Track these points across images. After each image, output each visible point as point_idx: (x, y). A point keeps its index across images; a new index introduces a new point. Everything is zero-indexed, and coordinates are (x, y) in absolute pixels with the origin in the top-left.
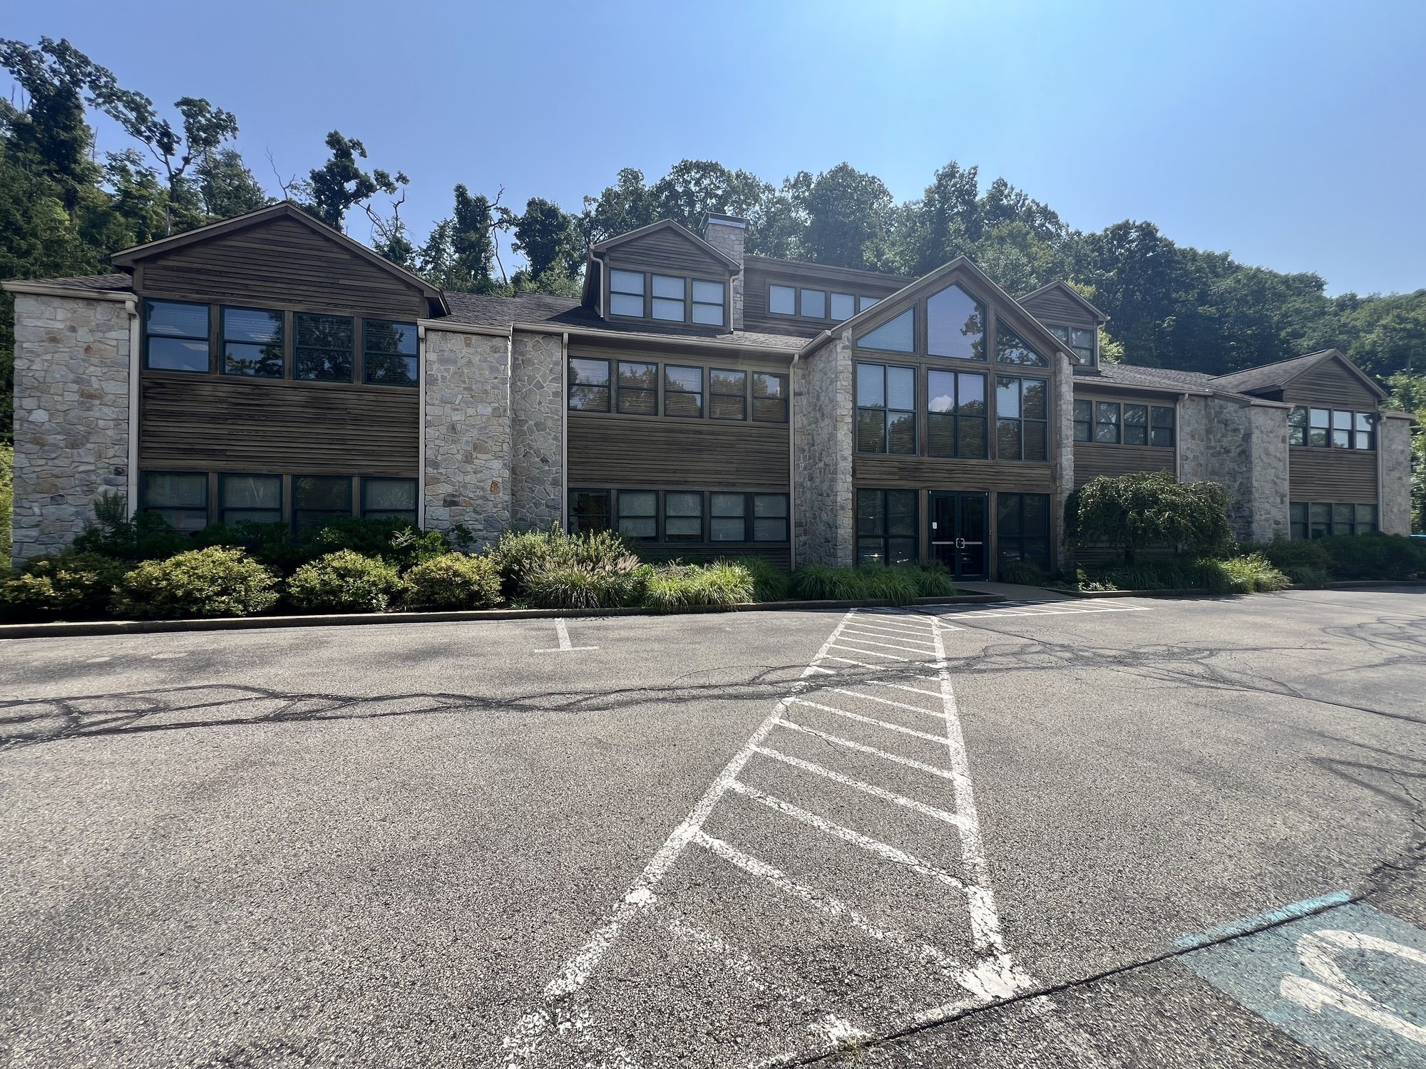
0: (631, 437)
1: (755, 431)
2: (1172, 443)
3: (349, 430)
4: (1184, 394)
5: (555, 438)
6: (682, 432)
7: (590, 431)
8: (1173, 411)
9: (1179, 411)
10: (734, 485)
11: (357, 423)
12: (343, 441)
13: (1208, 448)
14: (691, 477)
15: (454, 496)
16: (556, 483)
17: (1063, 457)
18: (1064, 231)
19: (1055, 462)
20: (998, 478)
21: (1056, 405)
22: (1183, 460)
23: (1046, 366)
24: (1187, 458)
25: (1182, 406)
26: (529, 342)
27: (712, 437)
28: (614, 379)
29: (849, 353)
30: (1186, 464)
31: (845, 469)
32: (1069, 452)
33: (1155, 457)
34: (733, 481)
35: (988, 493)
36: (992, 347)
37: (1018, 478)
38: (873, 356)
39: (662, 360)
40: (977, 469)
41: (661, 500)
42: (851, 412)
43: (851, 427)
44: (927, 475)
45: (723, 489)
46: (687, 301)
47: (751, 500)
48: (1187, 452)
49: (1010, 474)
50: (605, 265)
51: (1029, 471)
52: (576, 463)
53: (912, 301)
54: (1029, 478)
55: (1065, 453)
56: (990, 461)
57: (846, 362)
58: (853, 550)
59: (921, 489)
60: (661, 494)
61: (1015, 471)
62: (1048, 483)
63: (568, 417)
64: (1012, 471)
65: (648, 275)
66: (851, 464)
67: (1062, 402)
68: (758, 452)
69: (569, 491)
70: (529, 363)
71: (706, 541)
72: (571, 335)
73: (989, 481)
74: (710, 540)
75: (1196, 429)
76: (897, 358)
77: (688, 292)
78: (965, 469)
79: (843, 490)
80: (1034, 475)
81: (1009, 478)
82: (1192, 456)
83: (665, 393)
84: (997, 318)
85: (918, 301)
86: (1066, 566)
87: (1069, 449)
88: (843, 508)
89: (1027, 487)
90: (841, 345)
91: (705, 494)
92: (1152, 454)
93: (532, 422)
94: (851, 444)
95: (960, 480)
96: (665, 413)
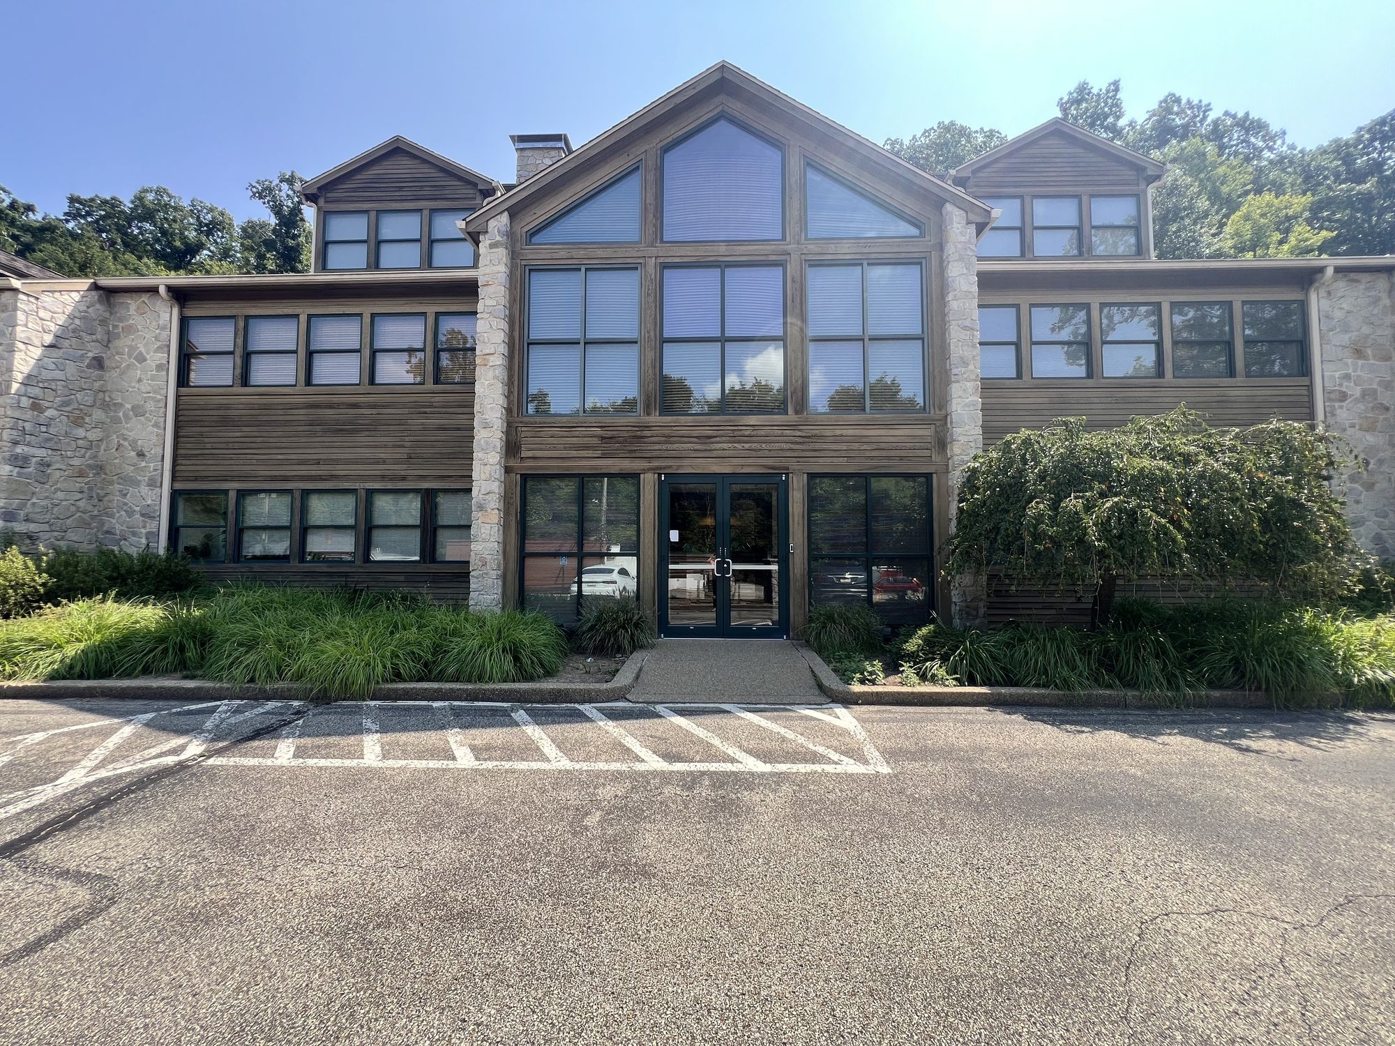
0: (260, 418)
1: (438, 399)
2: (1304, 367)
5: (156, 425)
6: (330, 406)
7: (206, 413)
8: (1303, 306)
9: (1317, 303)
10: (404, 478)
14: (341, 470)
16: (154, 483)
17: (954, 402)
18: (1279, 142)
19: (943, 412)
20: (812, 446)
21: (943, 302)
22: (1333, 400)
23: (922, 235)
24: (1343, 397)
25: (1323, 293)
26: (132, 305)
27: (374, 411)
28: (240, 341)
29: (502, 253)
30: (1341, 407)
31: (487, 443)
32: (970, 391)
33: (1259, 399)
34: (403, 473)
35: (787, 474)
36: (796, 213)
37: (856, 446)
38: (555, 256)
39: (304, 309)
40: (763, 433)
41: (298, 503)
42: (503, 349)
43: (501, 373)
44: (657, 447)
45: (390, 486)
46: (425, 240)
47: (429, 499)
48: (1345, 384)
49: (838, 439)
50: (319, 209)
51: (883, 432)
52: (186, 457)
53: (632, 157)
54: (883, 446)
55: (961, 393)
56: (791, 417)
57: (494, 268)
58: (504, 577)
59: (645, 471)
60: (297, 495)
61: (850, 432)
62: (927, 453)
63: (178, 397)
64: (844, 432)
65: (373, 214)
66: (500, 435)
67: (950, 297)
68: (443, 428)
69: (175, 495)
70: (130, 330)
71: (358, 563)
72: (171, 289)
73: (788, 454)
74: (367, 558)
75: (1367, 337)
76: (600, 253)
77: (426, 229)
78: (736, 433)
79: (483, 477)
80: (892, 439)
81: (833, 447)
82: (1357, 392)
83: (310, 354)
84: (810, 164)
85: (643, 156)
86: (968, 613)
87: (968, 384)
88: (481, 508)
89: (875, 463)
90: (488, 242)
91: (363, 493)
92: (1249, 393)
93: (128, 406)
94: (502, 401)
95: (727, 453)
96: (308, 382)
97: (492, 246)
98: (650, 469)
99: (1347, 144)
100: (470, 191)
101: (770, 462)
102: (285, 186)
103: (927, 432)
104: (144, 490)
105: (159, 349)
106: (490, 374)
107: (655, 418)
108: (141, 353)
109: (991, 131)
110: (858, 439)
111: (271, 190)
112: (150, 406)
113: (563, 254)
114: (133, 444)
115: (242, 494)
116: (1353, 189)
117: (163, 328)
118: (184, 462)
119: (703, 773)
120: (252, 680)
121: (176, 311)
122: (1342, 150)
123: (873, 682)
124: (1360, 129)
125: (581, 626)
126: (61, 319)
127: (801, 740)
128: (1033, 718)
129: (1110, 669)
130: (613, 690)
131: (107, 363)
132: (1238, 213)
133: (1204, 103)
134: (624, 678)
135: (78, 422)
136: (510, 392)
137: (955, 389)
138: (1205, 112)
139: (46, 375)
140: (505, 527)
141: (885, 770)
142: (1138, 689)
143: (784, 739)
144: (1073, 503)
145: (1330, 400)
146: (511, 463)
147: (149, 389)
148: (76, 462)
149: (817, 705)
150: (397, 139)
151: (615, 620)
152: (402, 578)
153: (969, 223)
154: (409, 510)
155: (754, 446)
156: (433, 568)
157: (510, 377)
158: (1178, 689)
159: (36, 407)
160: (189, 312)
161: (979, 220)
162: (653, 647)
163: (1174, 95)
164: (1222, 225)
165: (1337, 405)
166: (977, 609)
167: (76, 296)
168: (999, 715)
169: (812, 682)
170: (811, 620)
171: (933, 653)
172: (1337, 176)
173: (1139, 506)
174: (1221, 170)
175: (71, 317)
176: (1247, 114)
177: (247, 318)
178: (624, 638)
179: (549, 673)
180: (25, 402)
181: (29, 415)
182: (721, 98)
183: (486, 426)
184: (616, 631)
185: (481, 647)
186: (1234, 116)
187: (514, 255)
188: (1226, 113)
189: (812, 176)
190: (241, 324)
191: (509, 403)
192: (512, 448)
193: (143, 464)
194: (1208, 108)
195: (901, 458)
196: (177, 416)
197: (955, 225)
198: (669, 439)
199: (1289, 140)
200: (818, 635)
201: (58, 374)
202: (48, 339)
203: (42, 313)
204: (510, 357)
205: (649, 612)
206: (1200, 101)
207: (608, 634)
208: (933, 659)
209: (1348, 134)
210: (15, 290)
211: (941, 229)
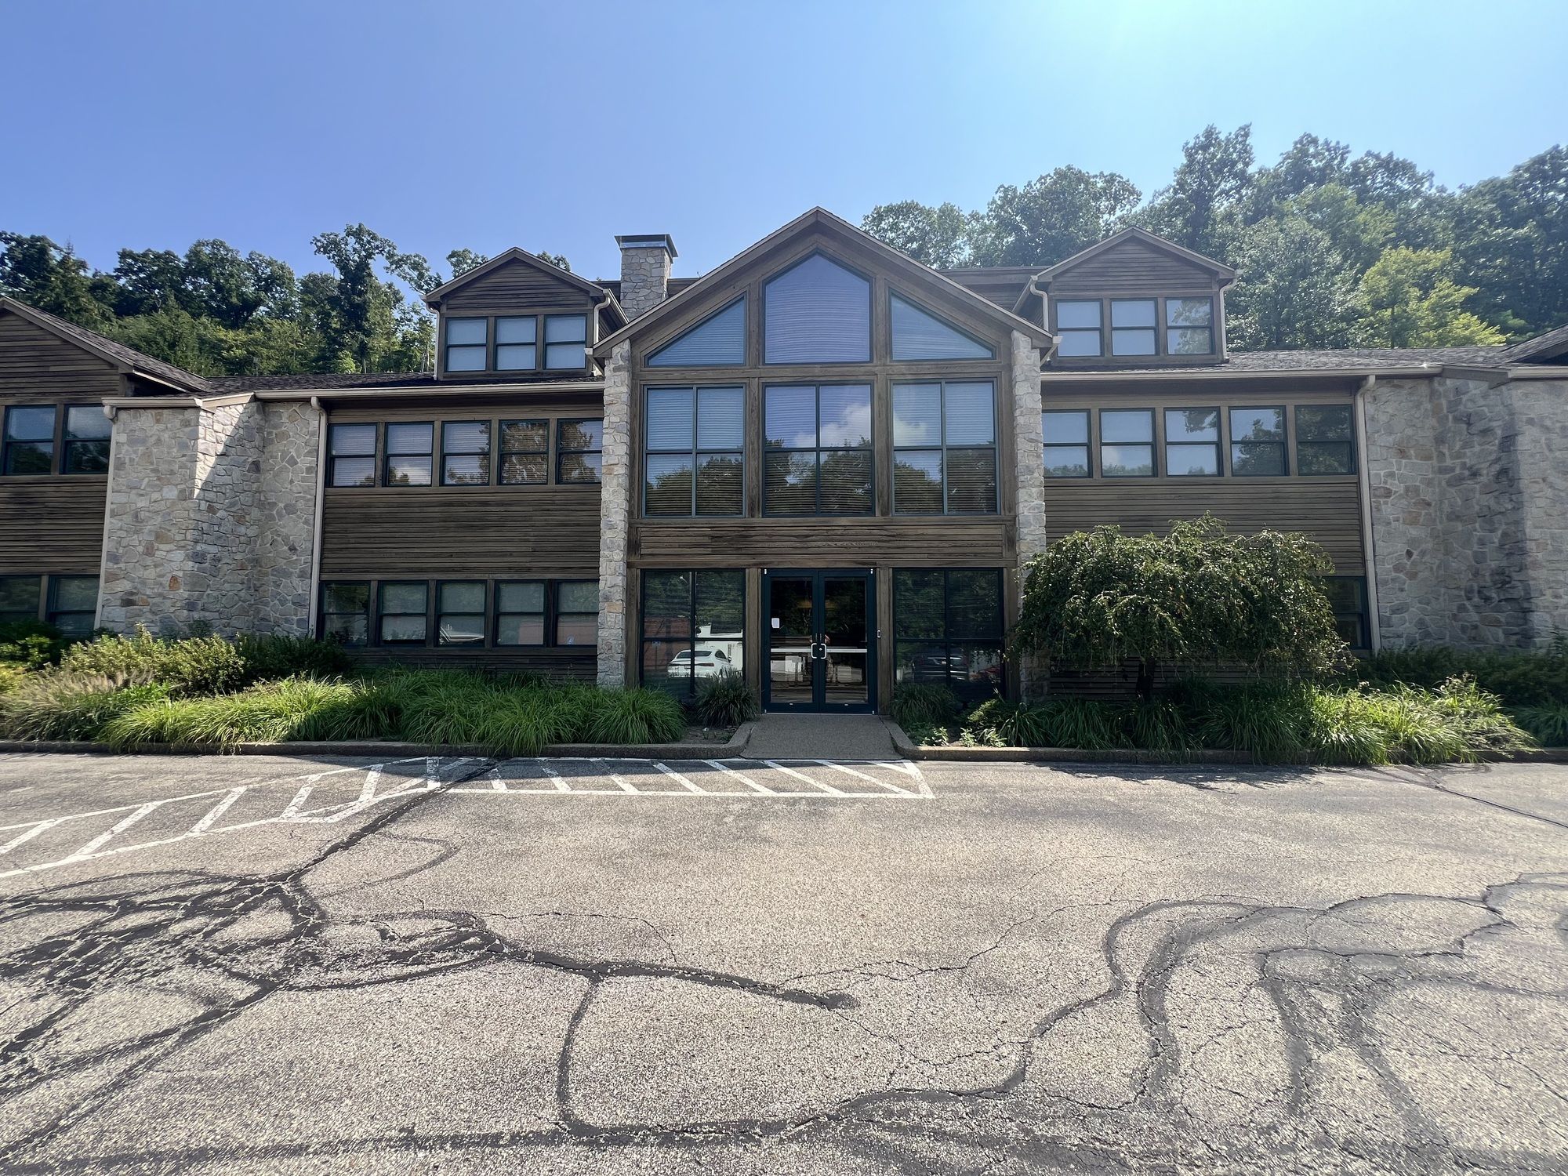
0: (399, 515)
1: (559, 497)
2: (1354, 468)
3: (45, 526)
4: (1365, 378)
5: (306, 522)
6: (462, 504)
7: (350, 510)
8: (1351, 409)
9: (1362, 408)
10: (529, 570)
11: (53, 516)
12: (37, 537)
13: (1442, 470)
14: (472, 562)
15: (132, 594)
16: (304, 575)
17: (1021, 505)
18: (1427, 185)
19: (1012, 514)
20: (896, 544)
21: (1012, 418)
22: (1379, 497)
23: (994, 357)
24: (1388, 493)
25: (1369, 398)
26: (285, 413)
27: (502, 509)
28: (381, 446)
29: (624, 376)
30: (1386, 503)
31: (612, 542)
32: (1035, 495)
33: (1309, 495)
34: (528, 565)
35: (875, 569)
36: (882, 338)
37: (936, 544)
38: (670, 377)
39: (438, 416)
40: (853, 532)
41: (433, 593)
42: (625, 460)
43: (624, 481)
44: (760, 545)
45: (516, 577)
46: (540, 344)
47: (552, 589)
48: (1389, 481)
49: (920, 537)
50: (441, 316)
51: (959, 531)
52: (332, 551)
53: (737, 288)
54: (959, 543)
55: (1026, 498)
56: (878, 518)
57: (617, 389)
58: (626, 660)
59: (749, 566)
60: (432, 585)
61: (930, 532)
62: (998, 550)
63: (325, 496)
64: (925, 532)
65: (492, 320)
66: (623, 535)
67: (1017, 413)
68: (564, 524)
69: (322, 585)
70: (284, 436)
71: (487, 646)
72: (320, 400)
73: (876, 551)
74: (495, 644)
75: (1409, 437)
76: (710, 374)
77: (541, 333)
78: (830, 533)
79: (609, 572)
80: (967, 538)
81: (915, 544)
82: (1401, 490)
83: (443, 457)
84: (893, 293)
85: (747, 289)
86: (1033, 691)
87: (1034, 490)
88: (607, 599)
89: (953, 558)
90: (612, 366)
91: (492, 584)
92: (1302, 490)
93: (282, 505)
94: (625, 505)
95: (821, 550)
96: (442, 483)
97: (616, 369)
98: (755, 565)
99: (1503, 185)
100: (582, 298)
101: (860, 558)
102: (352, 240)
103: (997, 531)
104: (296, 581)
105: (309, 453)
106: (615, 482)
107: (758, 520)
108: (292, 457)
109: (1112, 175)
110: (940, 538)
111: (336, 244)
112: (300, 504)
113: (676, 375)
114: (286, 539)
115: (382, 584)
116: (1509, 234)
117: (312, 434)
118: (330, 555)
119: (801, 798)
120: (446, 741)
121: (323, 419)
122: (1495, 190)
123: (939, 744)
124: (1518, 169)
125: (697, 702)
126: (229, 430)
127: (874, 780)
128: (1058, 769)
129: (1129, 733)
130: (730, 749)
131: (262, 466)
132: (1373, 269)
133: (1342, 145)
134: (737, 741)
135: (240, 521)
136: (631, 497)
137: (1022, 494)
138: (1343, 154)
139: (219, 480)
140: (627, 616)
141: (930, 796)
142: (1147, 748)
143: (861, 780)
144: (1101, 599)
145: (1376, 496)
146: (633, 560)
147: (300, 489)
148: (238, 557)
149: (892, 761)
150: (515, 250)
151: (726, 696)
152: (528, 661)
153: (1033, 348)
154: (535, 598)
155: (845, 543)
156: (555, 651)
157: (631, 483)
158: (1180, 748)
159: (211, 509)
160: (335, 420)
161: (1042, 345)
162: (758, 720)
163: (1310, 135)
164: (1356, 281)
165: (1382, 501)
166: (1042, 687)
167: (240, 409)
168: (1033, 767)
169: (890, 745)
170: (896, 696)
171: (991, 722)
172: (1491, 219)
173: (1151, 602)
174: (1361, 218)
175: (237, 427)
176: (1391, 155)
177: (387, 424)
178: (734, 711)
179: (675, 739)
180: (204, 506)
181: (205, 516)
182: (816, 236)
183: (612, 527)
184: (728, 705)
185: (623, 716)
186: (1377, 157)
187: (634, 377)
188: (1369, 154)
189: (897, 305)
190: (382, 430)
191: (630, 507)
192: (633, 546)
193: (295, 557)
194: (1346, 151)
195: (976, 554)
196: (324, 514)
197: (1022, 349)
198: (771, 538)
199: (1437, 182)
200: (900, 710)
201: (227, 479)
202: (220, 448)
203: (217, 427)
204: (631, 466)
205: (754, 689)
206: (1338, 143)
207: (721, 708)
208: (990, 727)
209: (1505, 174)
210: (198, 408)
211: (1010, 353)
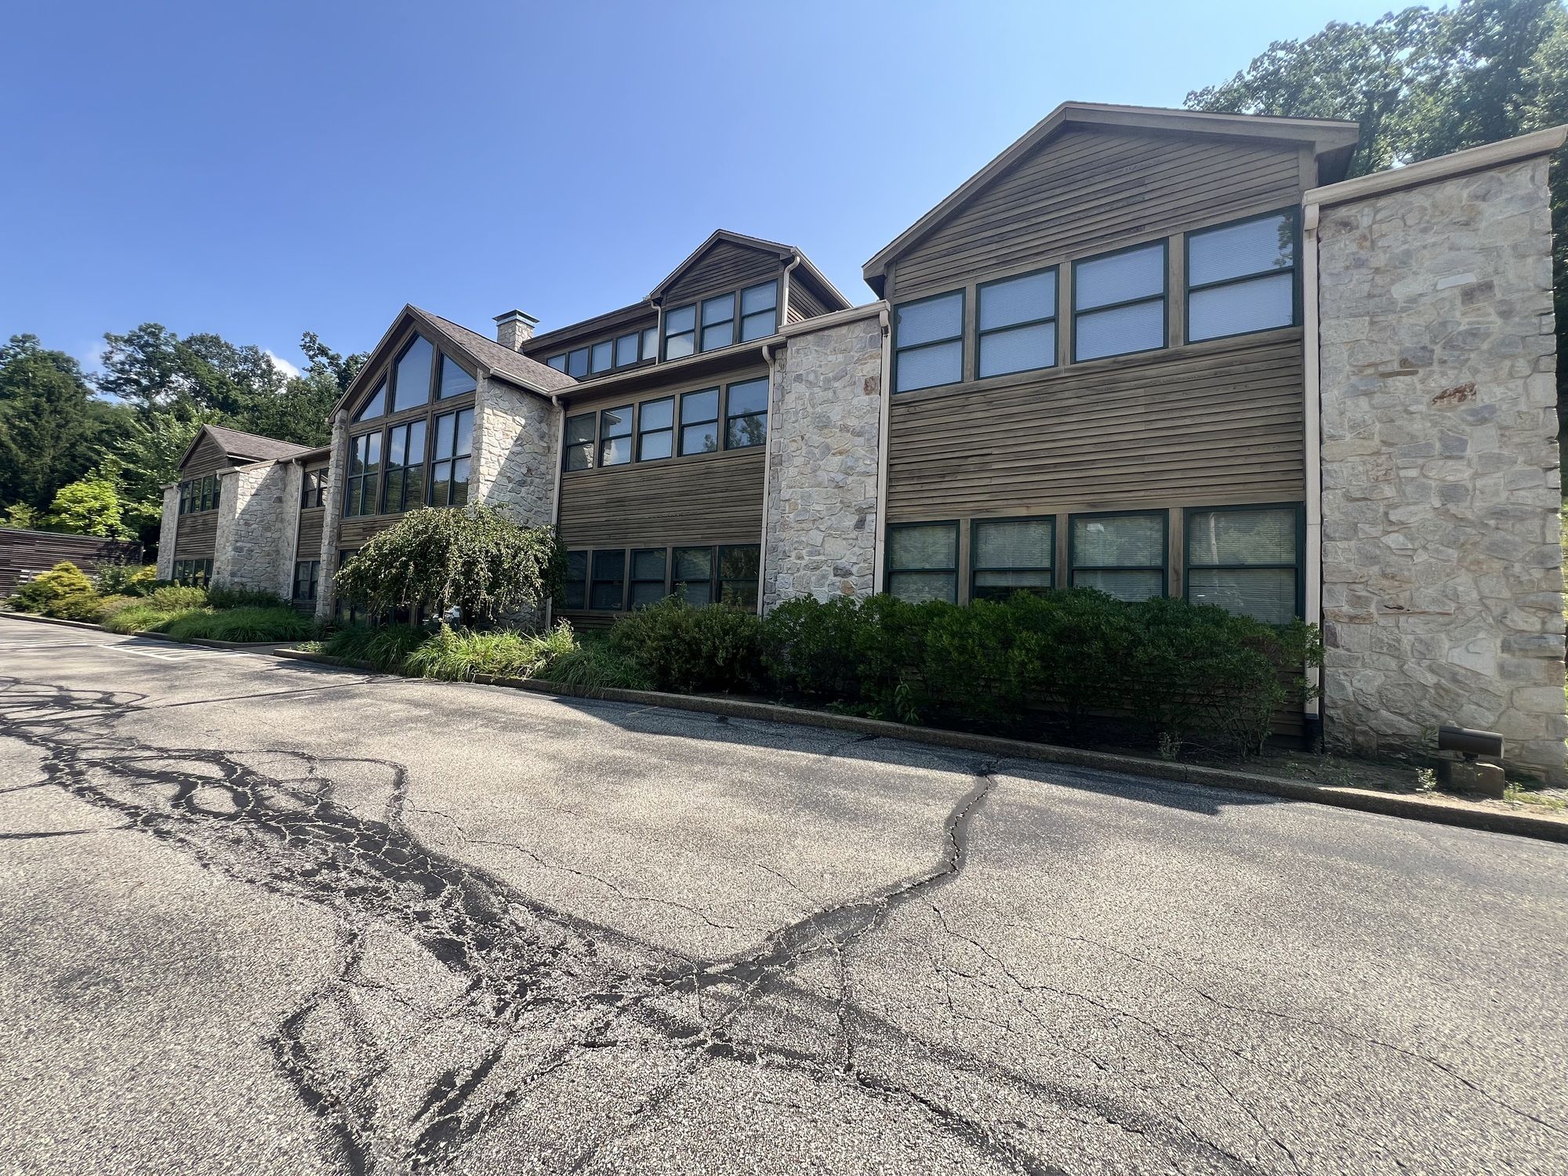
4: (761, 350)
16: (291, 558)
26: (292, 469)
28: (318, 483)
29: (339, 432)
31: (326, 534)
42: (335, 483)
43: (335, 496)
63: (301, 514)
67: (474, 429)
69: (298, 565)
70: (291, 481)
76: (371, 425)
84: (442, 353)
85: (387, 365)
92: (726, 463)
93: (288, 520)
94: (334, 511)
104: (288, 562)
105: (297, 490)
106: (329, 497)
107: (378, 516)
108: (291, 495)
112: (293, 519)
113: (360, 427)
114: (287, 539)
115: (314, 563)
117: (298, 480)
118: (300, 547)
121: (302, 470)
126: (260, 481)
131: (284, 499)
135: (267, 529)
139: (252, 508)
145: (774, 464)
146: (336, 543)
147: (292, 511)
148: (266, 549)
157: (341, 498)
159: (247, 524)
160: (306, 470)
167: (268, 469)
175: (265, 479)
177: (321, 470)
180: (242, 522)
181: (243, 527)
182: (414, 324)
183: (328, 526)
189: (446, 361)
190: (319, 474)
191: (339, 512)
192: (338, 536)
193: (289, 549)
196: (300, 524)
197: (480, 381)
198: (382, 528)
201: (259, 508)
202: (253, 491)
203: (251, 480)
204: (341, 487)
210: (237, 472)
